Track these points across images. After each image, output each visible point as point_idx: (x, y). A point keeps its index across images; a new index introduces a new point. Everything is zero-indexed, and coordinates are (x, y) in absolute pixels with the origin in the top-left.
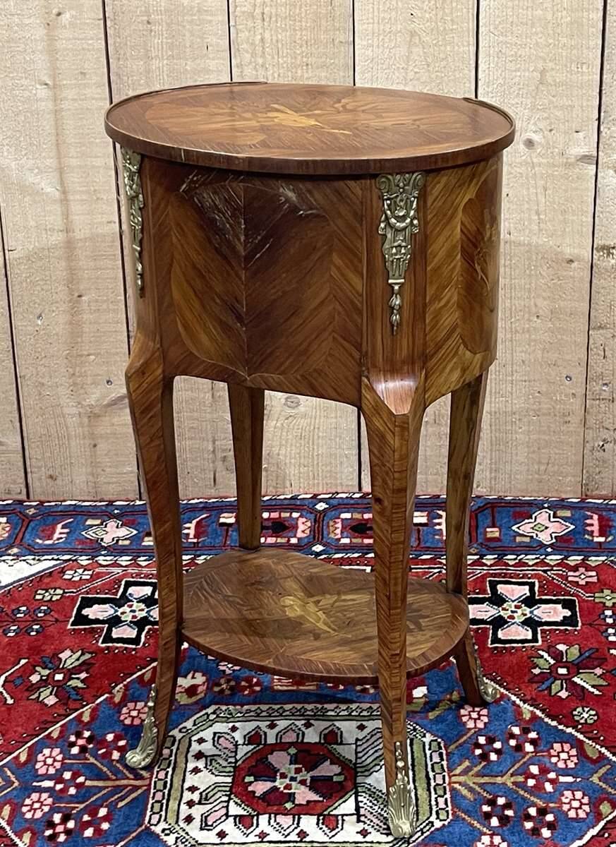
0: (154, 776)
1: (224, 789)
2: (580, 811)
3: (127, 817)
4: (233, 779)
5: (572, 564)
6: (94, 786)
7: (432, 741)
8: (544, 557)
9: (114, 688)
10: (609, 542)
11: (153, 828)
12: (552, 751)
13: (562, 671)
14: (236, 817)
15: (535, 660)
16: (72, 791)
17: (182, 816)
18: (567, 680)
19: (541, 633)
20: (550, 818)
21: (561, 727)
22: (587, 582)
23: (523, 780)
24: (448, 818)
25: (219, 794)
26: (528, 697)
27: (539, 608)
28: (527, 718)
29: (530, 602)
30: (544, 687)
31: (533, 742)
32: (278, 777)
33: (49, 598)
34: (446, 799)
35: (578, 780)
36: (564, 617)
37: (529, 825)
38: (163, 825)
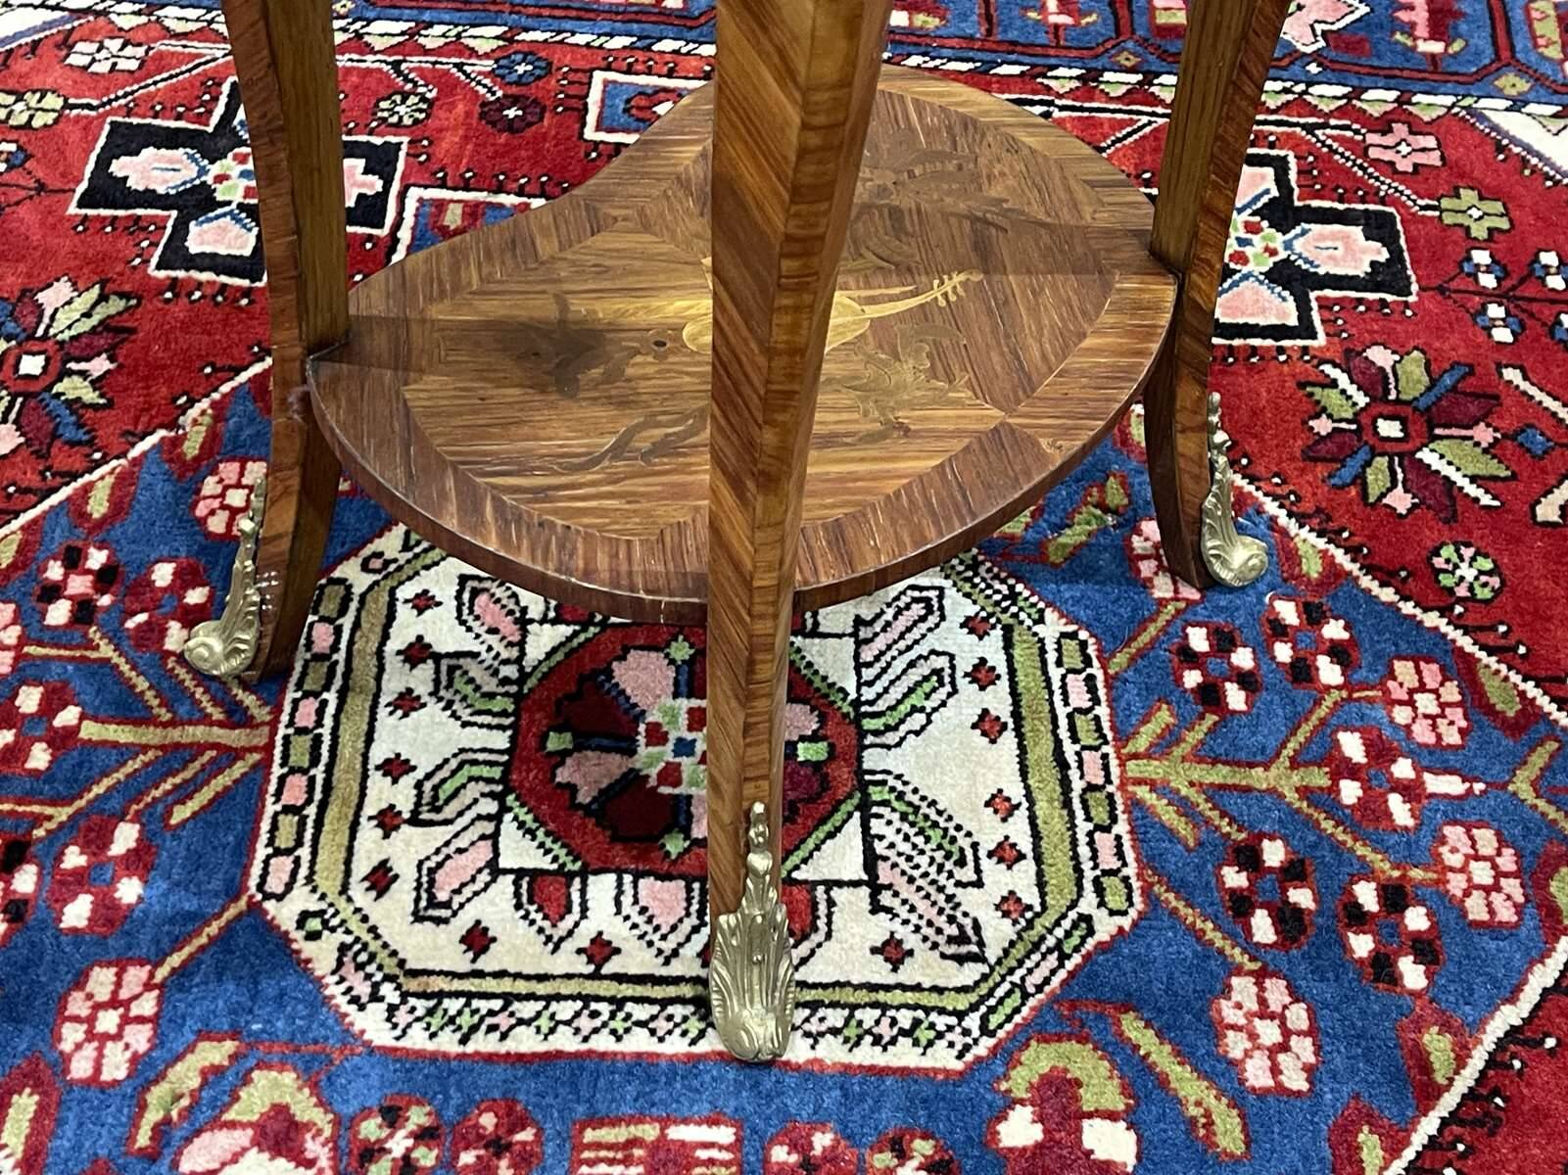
0: (285, 718)
1: (485, 772)
2: (1497, 899)
3: (196, 862)
4: (513, 739)
5: (1375, 111)
6: (104, 743)
7: (1064, 635)
8: (1301, 87)
9: (184, 410)
10: (1455, 56)
11: (270, 906)
12: (1391, 684)
13: (1389, 429)
14: (520, 873)
15: (1317, 390)
16: (39, 757)
17: (362, 867)
18: (1404, 455)
19: (1320, 307)
20: (1416, 919)
21: (1408, 608)
22: (1416, 166)
23: (1325, 782)
24: (1131, 904)
25: (473, 790)
26: (1308, 506)
27: (1304, 233)
28: (1315, 575)
29: (1281, 214)
30: (1347, 473)
31: (1337, 651)
32: (641, 739)
33: (23, 119)
34: (1118, 838)
35: (1479, 787)
36: (1373, 264)
37: (1362, 945)
38: (302, 899)
